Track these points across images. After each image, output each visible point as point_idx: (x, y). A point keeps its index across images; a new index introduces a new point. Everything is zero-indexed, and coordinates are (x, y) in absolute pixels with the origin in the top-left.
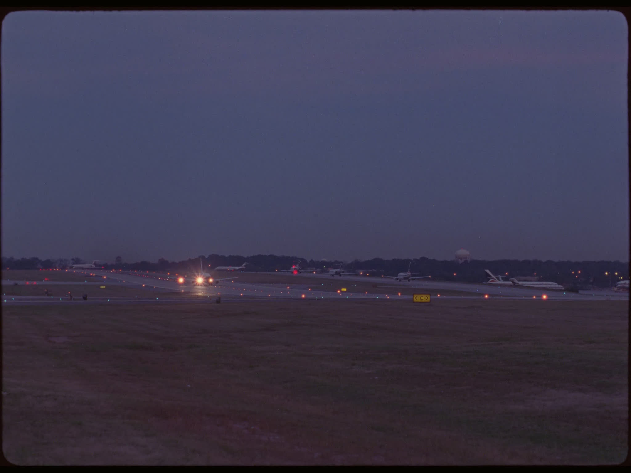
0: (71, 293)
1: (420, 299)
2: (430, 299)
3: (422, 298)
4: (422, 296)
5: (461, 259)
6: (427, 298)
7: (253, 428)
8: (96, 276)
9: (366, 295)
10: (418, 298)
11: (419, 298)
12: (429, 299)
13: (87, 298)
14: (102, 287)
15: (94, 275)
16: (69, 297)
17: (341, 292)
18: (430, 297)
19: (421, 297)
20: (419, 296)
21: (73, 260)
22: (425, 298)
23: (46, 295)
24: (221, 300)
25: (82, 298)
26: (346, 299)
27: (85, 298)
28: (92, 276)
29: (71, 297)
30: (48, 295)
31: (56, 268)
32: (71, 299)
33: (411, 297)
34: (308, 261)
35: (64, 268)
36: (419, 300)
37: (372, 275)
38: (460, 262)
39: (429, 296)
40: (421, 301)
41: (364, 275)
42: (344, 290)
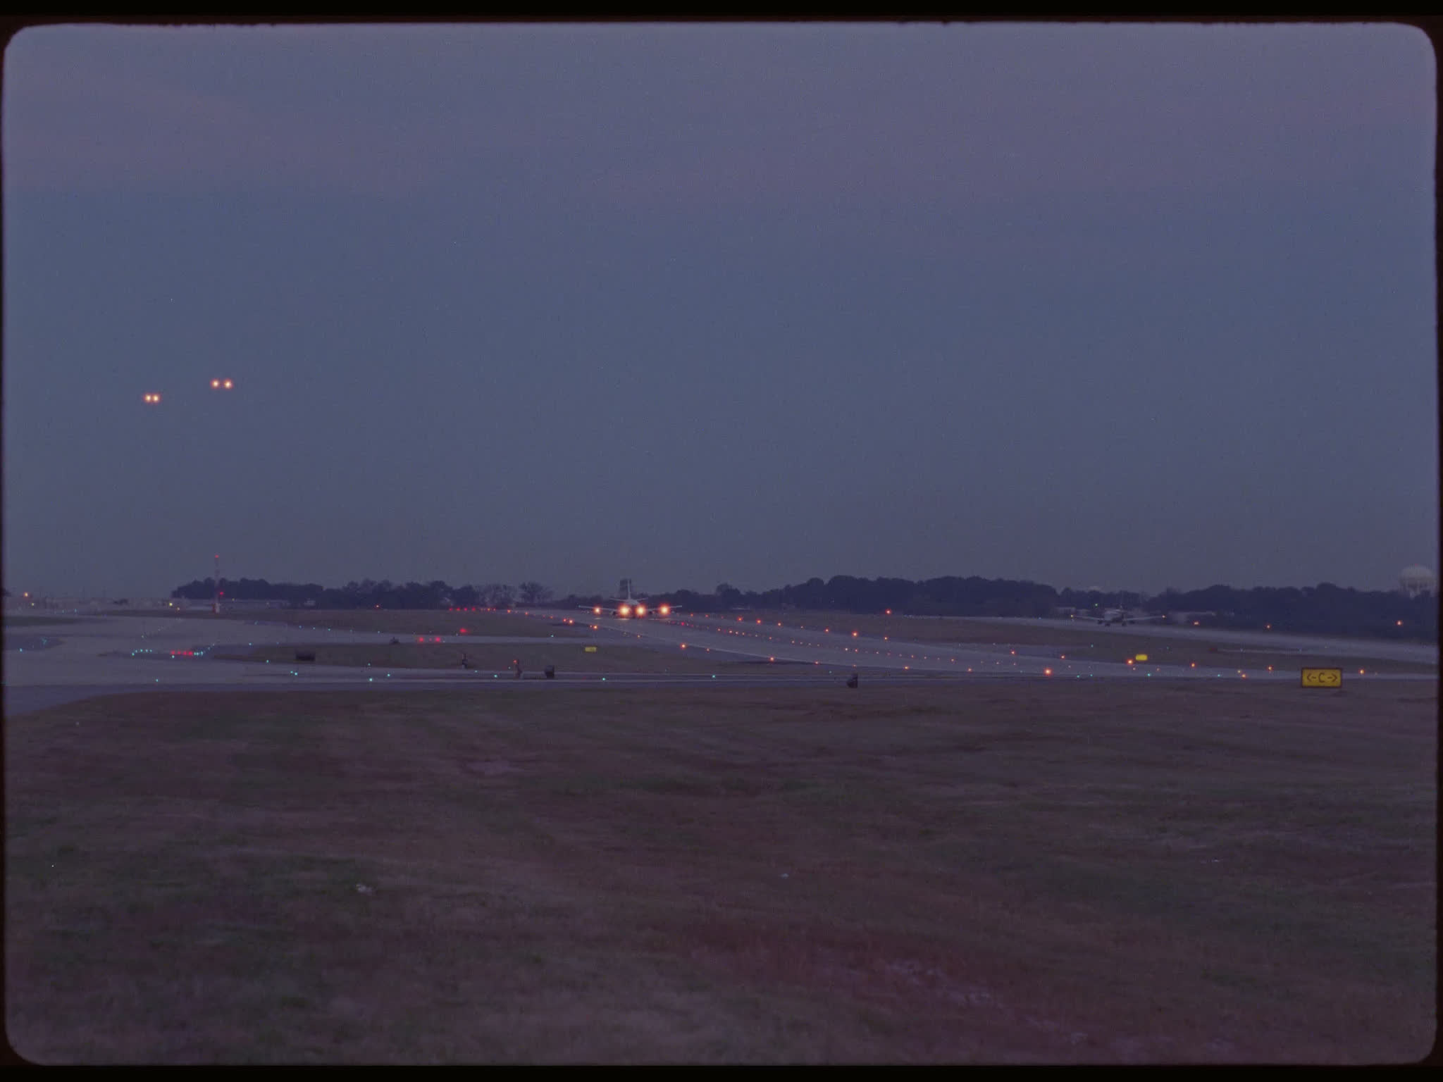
0: (518, 662)
1: (1317, 679)
2: (1342, 680)
3: (1323, 678)
4: (1323, 674)
5: (1414, 587)
6: (1334, 678)
7: (930, 972)
8: (575, 624)
9: (1194, 671)
10: (1313, 678)
11: (1315, 678)
12: (1338, 680)
13: (555, 673)
14: (588, 649)
15: (571, 622)
16: (514, 672)
17: (1136, 662)
18: (1341, 676)
19: (1320, 675)
20: (1316, 673)
21: (524, 587)
22: (1328, 678)
23: (463, 666)
24: (859, 680)
25: (543, 673)
26: (1147, 678)
27: (550, 675)
28: (567, 624)
29: (520, 672)
30: (467, 667)
31: (484, 605)
32: (518, 676)
33: (1296, 675)
34: (1059, 592)
35: (504, 604)
36: (1315, 682)
37: (1207, 623)
38: (1412, 594)
39: (1338, 673)
40: (1322, 684)
41: (1189, 624)
42: (1142, 657)
